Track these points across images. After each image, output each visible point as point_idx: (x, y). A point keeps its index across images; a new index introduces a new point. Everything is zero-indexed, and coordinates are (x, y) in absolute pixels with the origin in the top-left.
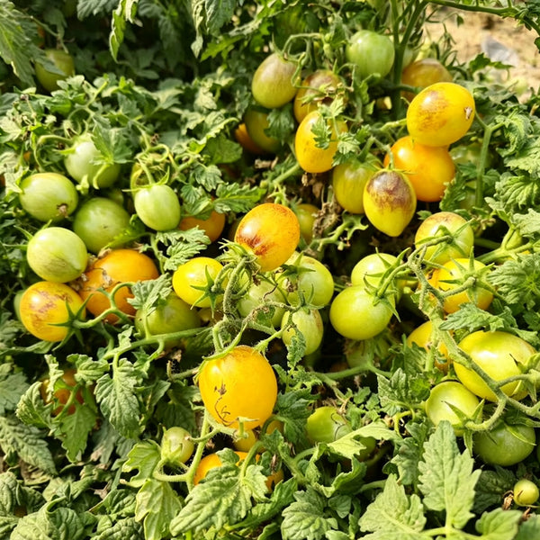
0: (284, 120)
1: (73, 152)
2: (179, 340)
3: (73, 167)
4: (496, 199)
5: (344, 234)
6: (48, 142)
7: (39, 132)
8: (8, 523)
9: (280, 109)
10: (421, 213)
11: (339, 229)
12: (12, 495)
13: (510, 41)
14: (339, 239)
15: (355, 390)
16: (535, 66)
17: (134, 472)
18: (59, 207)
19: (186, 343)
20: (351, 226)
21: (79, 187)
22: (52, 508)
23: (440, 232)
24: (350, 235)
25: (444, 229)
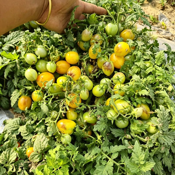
0: (87, 45)
1: (37, 50)
2: (58, 94)
3: (36, 53)
4: (131, 70)
5: (98, 74)
6: (31, 47)
7: (30, 44)
8: (18, 127)
9: (87, 42)
10: (115, 72)
11: (97, 73)
12: (20, 122)
13: (168, 15)
14: (97, 75)
15: (94, 109)
16: (173, 24)
17: (47, 123)
18: (33, 62)
19: (59, 95)
20: (100, 72)
21: (38, 58)
22: (27, 125)
23: (117, 77)
24: (99, 74)
25: (118, 76)
